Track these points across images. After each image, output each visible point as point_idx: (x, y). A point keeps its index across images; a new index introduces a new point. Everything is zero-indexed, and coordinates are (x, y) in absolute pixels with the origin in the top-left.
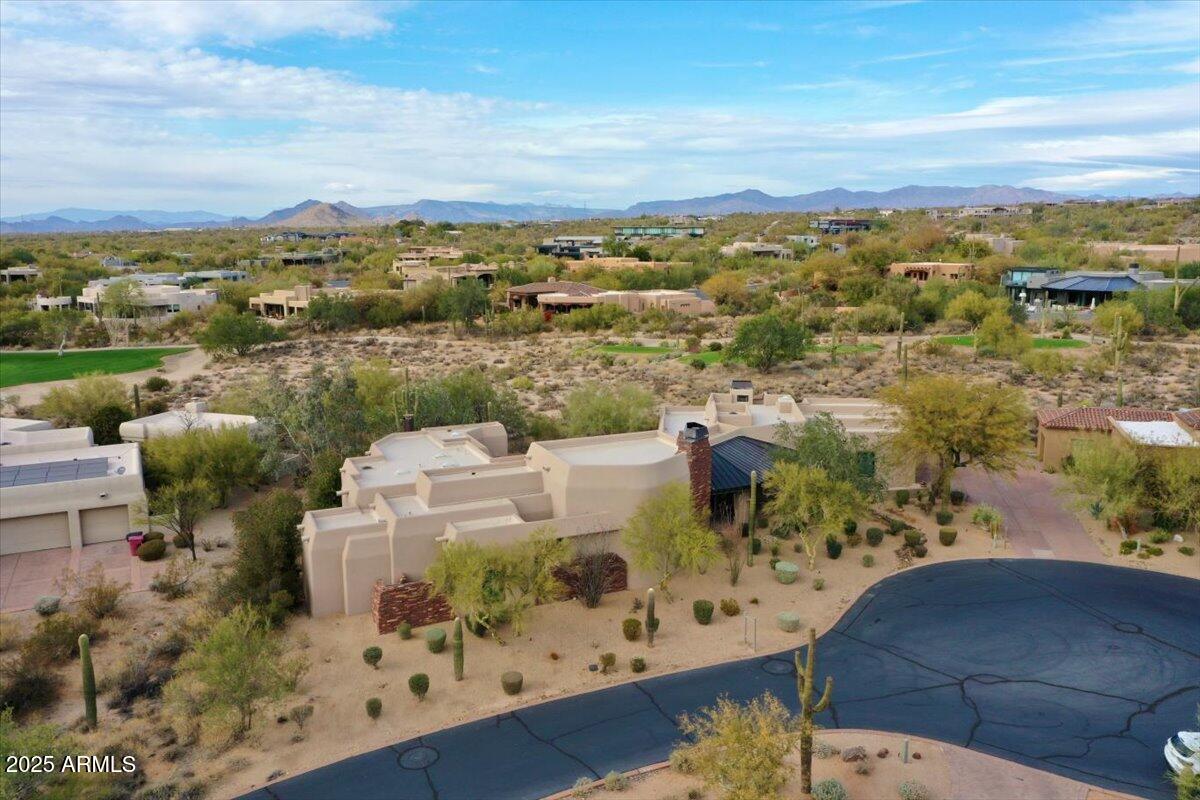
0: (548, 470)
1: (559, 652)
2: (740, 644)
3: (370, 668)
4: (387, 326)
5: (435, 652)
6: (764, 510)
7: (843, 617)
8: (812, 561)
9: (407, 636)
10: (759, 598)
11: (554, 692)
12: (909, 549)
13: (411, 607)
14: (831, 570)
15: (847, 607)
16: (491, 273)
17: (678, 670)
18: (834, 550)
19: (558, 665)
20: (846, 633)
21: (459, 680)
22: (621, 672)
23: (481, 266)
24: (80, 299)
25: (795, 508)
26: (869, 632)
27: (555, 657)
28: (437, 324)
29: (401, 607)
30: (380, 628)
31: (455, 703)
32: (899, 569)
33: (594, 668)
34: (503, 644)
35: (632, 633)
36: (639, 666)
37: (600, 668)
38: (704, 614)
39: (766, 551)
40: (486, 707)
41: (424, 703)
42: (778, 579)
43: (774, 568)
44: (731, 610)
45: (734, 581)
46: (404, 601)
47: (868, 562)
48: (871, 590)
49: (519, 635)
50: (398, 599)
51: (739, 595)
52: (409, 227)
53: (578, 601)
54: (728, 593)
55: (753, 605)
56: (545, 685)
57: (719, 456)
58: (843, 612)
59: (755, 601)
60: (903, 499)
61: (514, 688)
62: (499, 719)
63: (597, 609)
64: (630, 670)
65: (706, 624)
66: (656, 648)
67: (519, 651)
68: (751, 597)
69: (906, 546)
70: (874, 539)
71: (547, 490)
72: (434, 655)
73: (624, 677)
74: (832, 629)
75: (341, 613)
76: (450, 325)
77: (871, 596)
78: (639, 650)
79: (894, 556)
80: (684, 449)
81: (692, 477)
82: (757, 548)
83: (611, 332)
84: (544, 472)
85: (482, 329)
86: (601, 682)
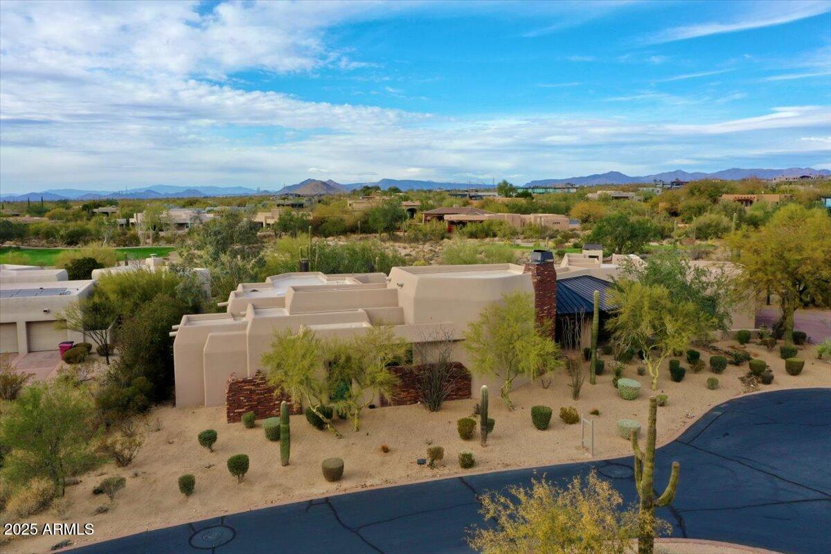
0: (402, 286)
1: (390, 446)
2: (577, 448)
3: (206, 450)
4: (333, 236)
5: (272, 440)
6: (606, 327)
7: (687, 431)
8: (655, 381)
9: (251, 425)
10: (600, 411)
11: (375, 482)
12: (753, 377)
13: (259, 399)
14: (673, 391)
15: (691, 422)
16: (415, 207)
17: (509, 469)
18: (677, 375)
19: (388, 457)
20: (690, 444)
21: (285, 465)
22: (448, 467)
23: (409, 203)
24: (132, 220)
25: (637, 325)
26: (718, 444)
27: (386, 450)
28: (369, 235)
29: (249, 398)
30: (228, 416)
31: (273, 486)
32: (745, 392)
33: (421, 462)
34: (340, 436)
35: (467, 433)
36: (468, 462)
37: (428, 462)
38: (542, 420)
39: (608, 372)
40: (303, 491)
41: (242, 484)
42: (621, 396)
43: (616, 386)
44: (570, 418)
45: (576, 395)
46: (252, 392)
47: (713, 385)
48: (717, 408)
49: (358, 430)
50: (247, 390)
51: (581, 408)
52: (370, 191)
53: (422, 406)
54: (569, 403)
55: (593, 416)
56: (368, 475)
57: (566, 287)
58: (687, 426)
59: (596, 413)
60: (744, 338)
61: (335, 474)
62: (311, 503)
63: (439, 413)
64: (458, 465)
65: (544, 429)
66: (490, 447)
67: (353, 444)
68: (591, 409)
69: (750, 375)
70: (718, 366)
71: (401, 304)
72: (270, 443)
73: (452, 471)
74: (676, 440)
75: (201, 404)
76: (378, 235)
77: (718, 413)
78: (472, 448)
79: (739, 382)
80: (529, 270)
81: (537, 296)
82: (600, 370)
83: (496, 239)
84: (399, 288)
85: (400, 238)
86: (426, 475)
